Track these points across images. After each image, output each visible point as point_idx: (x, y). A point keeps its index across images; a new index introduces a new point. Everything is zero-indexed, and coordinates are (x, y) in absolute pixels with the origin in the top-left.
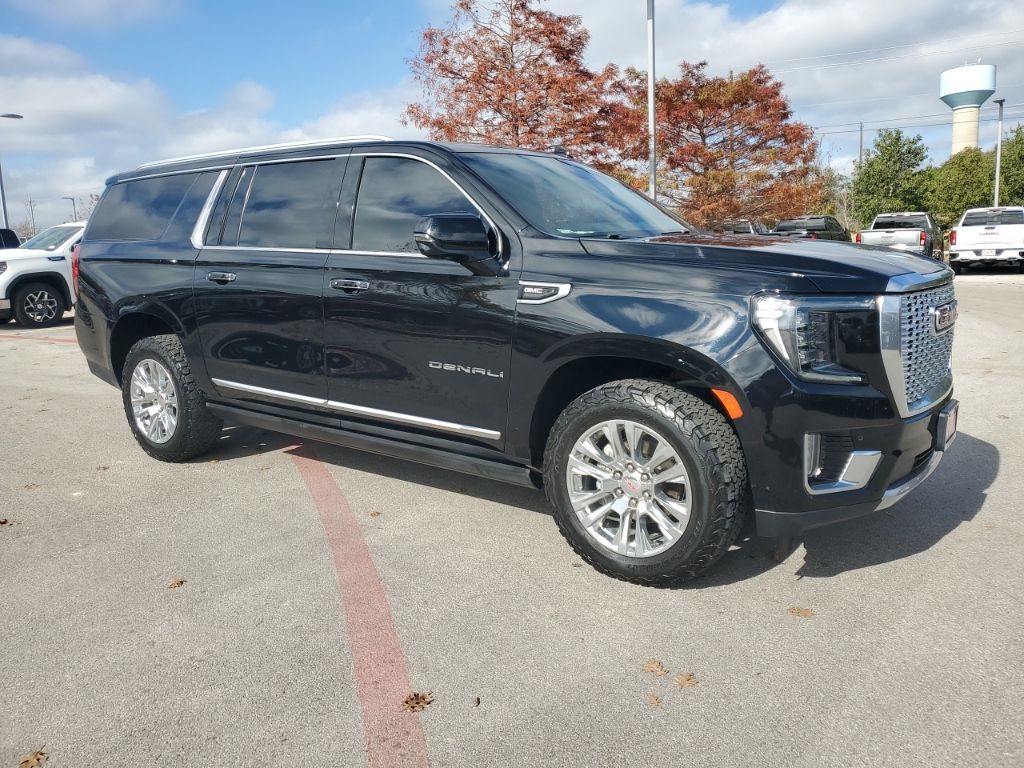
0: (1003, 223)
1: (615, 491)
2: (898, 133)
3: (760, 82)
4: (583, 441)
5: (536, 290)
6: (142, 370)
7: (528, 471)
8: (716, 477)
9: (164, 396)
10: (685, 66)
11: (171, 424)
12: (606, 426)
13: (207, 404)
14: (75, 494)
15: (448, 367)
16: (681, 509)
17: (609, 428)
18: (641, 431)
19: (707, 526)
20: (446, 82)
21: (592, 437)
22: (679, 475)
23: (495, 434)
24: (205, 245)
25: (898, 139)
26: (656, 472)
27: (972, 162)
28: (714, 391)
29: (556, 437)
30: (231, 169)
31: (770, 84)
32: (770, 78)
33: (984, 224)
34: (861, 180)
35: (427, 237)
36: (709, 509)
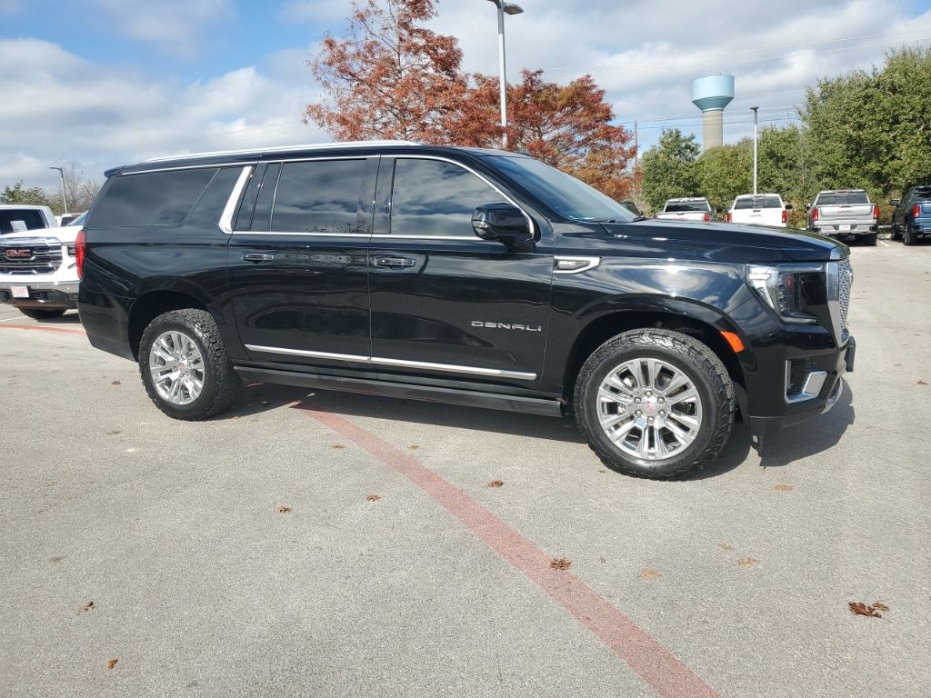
0: (764, 207)
1: (636, 412)
2: (678, 132)
3: (587, 88)
4: (610, 376)
5: (570, 263)
6: (163, 342)
7: (559, 403)
8: (722, 395)
9: (185, 362)
10: (526, 72)
11: (196, 388)
12: (631, 364)
13: (235, 368)
14: (130, 450)
15: (489, 325)
16: (694, 422)
17: (634, 365)
18: (661, 366)
19: (716, 430)
20: (344, 84)
21: (617, 373)
22: (692, 396)
23: (532, 376)
24: (234, 230)
25: (678, 136)
26: (670, 395)
27: (732, 156)
28: (722, 332)
29: (585, 375)
30: (253, 165)
31: (594, 91)
32: (595, 86)
33: (750, 207)
34: (650, 170)
35: (482, 223)
36: (717, 417)
